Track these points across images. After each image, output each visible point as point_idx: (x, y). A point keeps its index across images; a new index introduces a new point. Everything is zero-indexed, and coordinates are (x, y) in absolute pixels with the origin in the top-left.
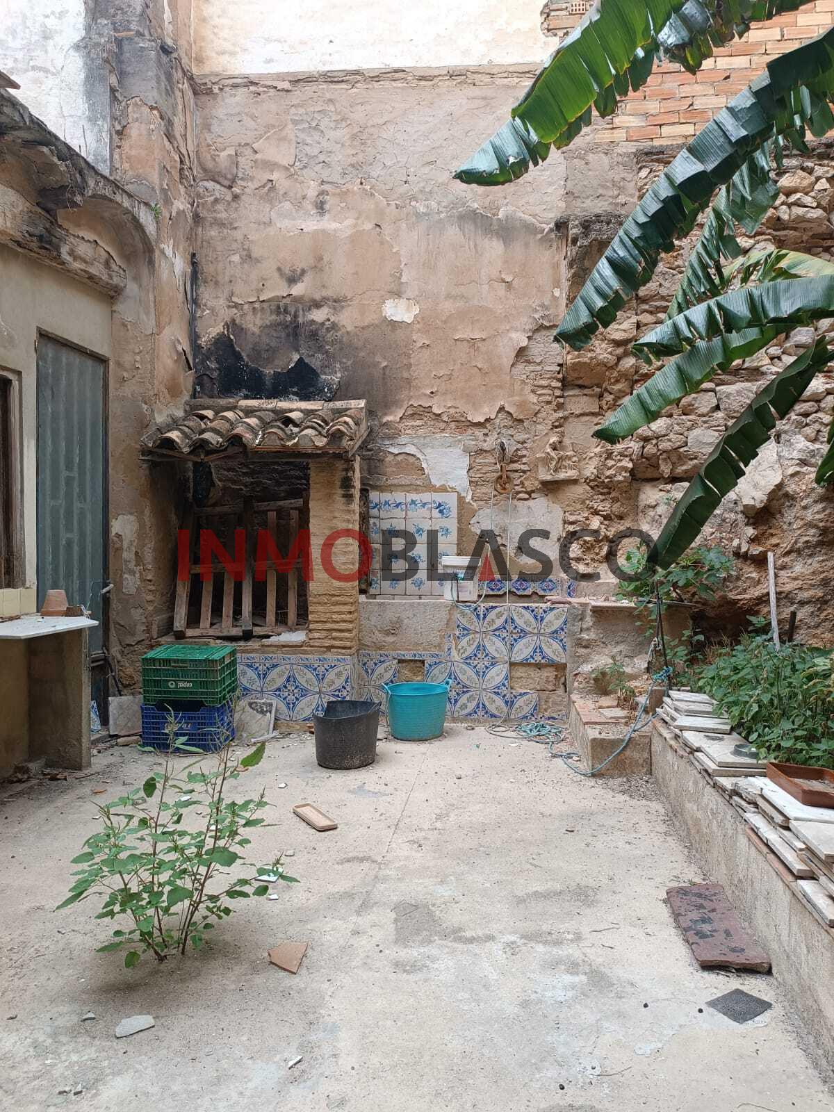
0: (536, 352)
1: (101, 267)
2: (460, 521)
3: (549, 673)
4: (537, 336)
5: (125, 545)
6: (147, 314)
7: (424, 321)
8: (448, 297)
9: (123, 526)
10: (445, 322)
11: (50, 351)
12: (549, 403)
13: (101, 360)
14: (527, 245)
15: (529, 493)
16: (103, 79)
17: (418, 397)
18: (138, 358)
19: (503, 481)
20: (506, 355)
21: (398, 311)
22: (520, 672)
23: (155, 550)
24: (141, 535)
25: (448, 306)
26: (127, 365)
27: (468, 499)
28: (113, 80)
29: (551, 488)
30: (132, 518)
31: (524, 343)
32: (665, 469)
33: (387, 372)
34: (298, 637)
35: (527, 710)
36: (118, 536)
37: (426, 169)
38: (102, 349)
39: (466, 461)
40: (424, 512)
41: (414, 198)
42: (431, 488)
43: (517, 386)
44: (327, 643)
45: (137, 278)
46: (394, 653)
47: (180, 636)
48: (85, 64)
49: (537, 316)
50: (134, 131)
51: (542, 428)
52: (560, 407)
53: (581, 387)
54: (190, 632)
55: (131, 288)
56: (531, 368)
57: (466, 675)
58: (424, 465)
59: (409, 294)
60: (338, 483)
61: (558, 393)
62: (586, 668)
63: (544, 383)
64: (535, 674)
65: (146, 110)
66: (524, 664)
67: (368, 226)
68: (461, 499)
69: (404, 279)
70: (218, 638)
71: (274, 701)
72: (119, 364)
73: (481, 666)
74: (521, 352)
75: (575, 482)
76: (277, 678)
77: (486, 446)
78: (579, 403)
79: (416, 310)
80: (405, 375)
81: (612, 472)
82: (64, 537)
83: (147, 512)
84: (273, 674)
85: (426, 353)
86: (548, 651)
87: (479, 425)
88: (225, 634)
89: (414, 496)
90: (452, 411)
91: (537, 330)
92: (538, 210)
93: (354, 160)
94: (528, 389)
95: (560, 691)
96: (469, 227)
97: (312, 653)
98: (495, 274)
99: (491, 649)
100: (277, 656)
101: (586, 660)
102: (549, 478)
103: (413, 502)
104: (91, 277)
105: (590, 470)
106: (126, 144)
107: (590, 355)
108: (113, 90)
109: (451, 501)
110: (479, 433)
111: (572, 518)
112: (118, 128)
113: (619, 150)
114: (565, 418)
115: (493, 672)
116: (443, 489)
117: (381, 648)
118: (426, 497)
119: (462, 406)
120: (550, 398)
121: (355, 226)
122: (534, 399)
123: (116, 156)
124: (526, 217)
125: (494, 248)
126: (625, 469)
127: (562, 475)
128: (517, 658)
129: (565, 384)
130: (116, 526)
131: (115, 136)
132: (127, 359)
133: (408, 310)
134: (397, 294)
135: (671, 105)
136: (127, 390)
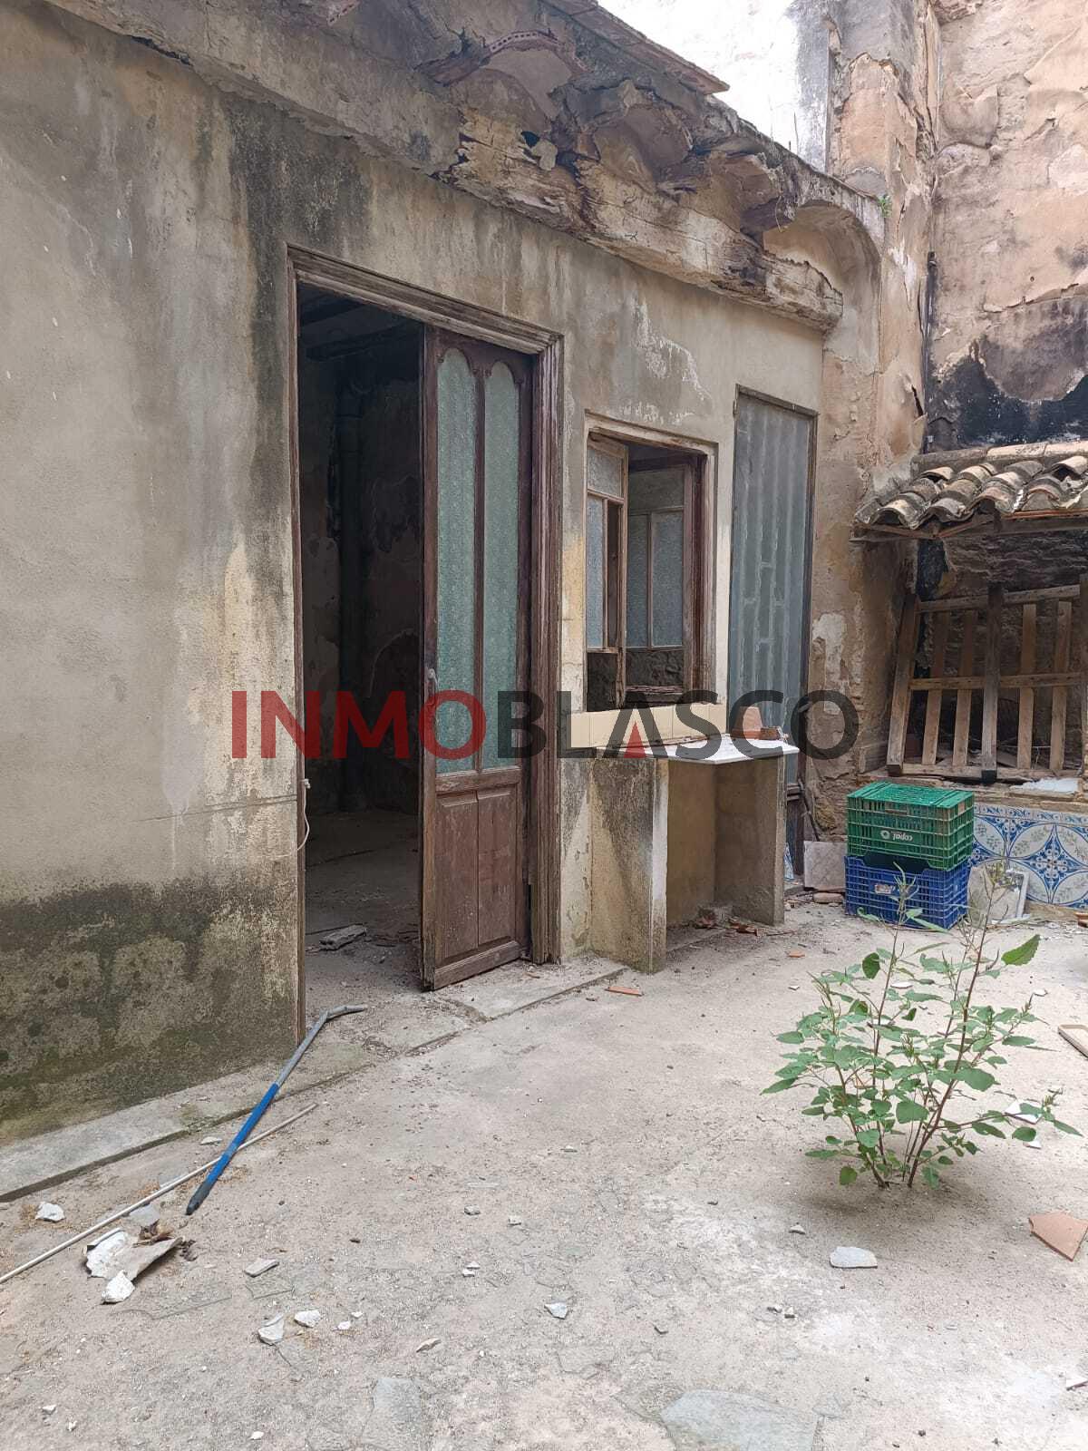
1: (812, 295)
5: (829, 652)
6: (868, 346)
9: (827, 628)
11: (749, 413)
13: (809, 416)
16: (820, 43)
18: (854, 407)
23: (866, 658)
24: (849, 639)
26: (840, 419)
28: (834, 41)
30: (839, 617)
34: (1067, 786)
36: (820, 640)
38: (808, 401)
45: (856, 302)
47: (895, 772)
48: (800, 31)
50: (859, 103)
54: (908, 768)
55: (849, 316)
65: (875, 68)
70: (947, 778)
71: (1027, 873)
72: (829, 418)
76: (1031, 841)
82: (758, 641)
83: (858, 609)
84: (1026, 835)
88: (957, 774)
97: (1086, 810)
100: (1033, 812)
104: (801, 311)
106: (847, 124)
108: (833, 55)
112: (838, 104)
123: (834, 144)
130: (819, 629)
131: (834, 117)
132: (841, 411)
136: (839, 452)
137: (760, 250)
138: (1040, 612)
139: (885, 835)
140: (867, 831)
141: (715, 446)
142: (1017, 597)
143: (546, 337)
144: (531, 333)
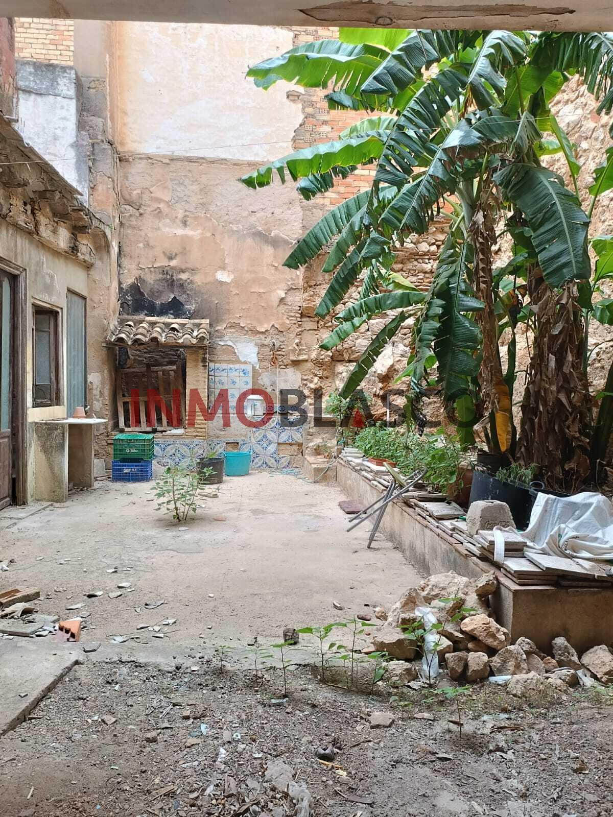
0: (289, 300)
1: (88, 255)
2: (253, 378)
3: (296, 448)
4: (289, 292)
5: (95, 387)
6: (107, 277)
7: (236, 282)
8: (248, 271)
9: (95, 378)
10: (246, 283)
11: (70, 295)
12: (295, 324)
13: (84, 298)
14: (284, 250)
15: (286, 366)
16: (85, 162)
17: (233, 318)
18: (101, 298)
19: (274, 361)
20: (275, 301)
21: (223, 276)
22: (282, 447)
23: (110, 390)
24: (103, 383)
25: (248, 276)
26: (96, 301)
27: (257, 368)
28: (90, 164)
29: (296, 363)
30: (98, 374)
31: (283, 295)
32: (346, 357)
33: (218, 305)
34: (180, 431)
35: (285, 464)
36: (91, 383)
37: (237, 209)
38: (84, 293)
39: (256, 350)
40: (236, 373)
41: (230, 223)
42: (239, 362)
43: (280, 315)
44: (195, 434)
45: (101, 259)
46: (224, 440)
47: (122, 431)
48: (76, 154)
49: (289, 283)
50: (100, 188)
51: (292, 336)
52: (300, 326)
53: (309, 317)
54: (126, 429)
55: (98, 263)
56: (286, 307)
57: (258, 449)
58: (236, 351)
59: (229, 269)
60: (200, 360)
61: (299, 319)
62: (311, 444)
63: (292, 314)
64: (289, 448)
65: (107, 178)
66: (284, 443)
67: (209, 234)
68: (254, 368)
69: (226, 262)
70: (141, 432)
71: (169, 461)
72: (91, 300)
73: (265, 445)
74: (282, 300)
75: (307, 361)
76: (170, 450)
77: (266, 343)
78: (308, 324)
79: (232, 277)
80: (227, 307)
81: (323, 357)
82: (73, 383)
83: (106, 372)
84: (168, 448)
85: (236, 298)
86: (295, 438)
87: (262, 333)
88: (143, 430)
89: (232, 366)
90: (250, 326)
91: (289, 290)
92: (290, 233)
93: (201, 201)
94: (285, 317)
95: (300, 455)
96: (257, 239)
97: (188, 438)
98: (270, 262)
99: (269, 437)
100: (171, 441)
101: (311, 441)
102: (295, 359)
103: (231, 369)
104: (85, 261)
105: (314, 355)
106: (95, 194)
107: (313, 303)
108: (90, 168)
109: (249, 368)
110: (262, 337)
111: (306, 378)
112: (92, 186)
113: (327, 208)
114: (302, 331)
115: (270, 448)
116: (245, 363)
117: (218, 437)
118: (237, 366)
119: (255, 324)
120: (295, 322)
121: (202, 234)
122: (288, 322)
123: (91, 200)
124: (284, 236)
125: (269, 250)
126: (328, 356)
127: (301, 358)
128: (281, 441)
129: (302, 315)
130: (90, 378)
131: (91, 191)
132: (96, 298)
133: (229, 276)
134: (223, 268)
135: (350, 190)
136: (96, 313)
137: (76, 240)
138: (163, 374)
139: (128, 451)
140: (121, 450)
141: (62, 309)
142: (155, 368)
143: (21, 269)
144: (17, 267)
